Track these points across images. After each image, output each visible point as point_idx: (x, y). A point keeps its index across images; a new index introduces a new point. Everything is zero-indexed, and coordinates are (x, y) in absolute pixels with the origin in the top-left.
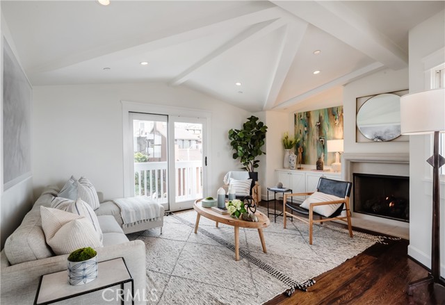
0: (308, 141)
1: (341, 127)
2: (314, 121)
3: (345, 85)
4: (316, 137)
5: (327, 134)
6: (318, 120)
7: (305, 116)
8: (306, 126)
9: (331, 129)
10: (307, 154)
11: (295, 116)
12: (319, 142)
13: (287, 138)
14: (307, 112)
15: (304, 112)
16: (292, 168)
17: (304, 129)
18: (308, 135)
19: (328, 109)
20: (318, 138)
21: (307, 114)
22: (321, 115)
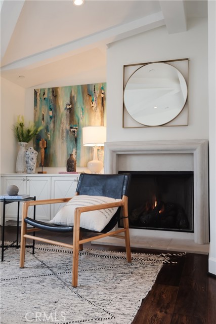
0: (54, 131)
1: (98, 113)
2: (63, 102)
3: (110, 45)
4: (66, 125)
6: (68, 101)
7: (51, 94)
8: (51, 110)
9: (86, 115)
10: (52, 150)
11: (36, 93)
12: (71, 134)
13: (22, 125)
14: (53, 88)
15: (49, 89)
16: (29, 171)
17: (48, 113)
18: (54, 123)
19: (82, 85)
20: (68, 128)
21: (53, 92)
22: (73, 94)
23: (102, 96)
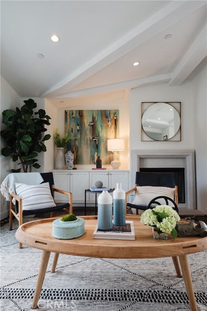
0: (81, 140)
1: (113, 129)
2: (87, 121)
4: (89, 136)
5: (101, 134)
6: (91, 120)
7: (78, 115)
8: (78, 125)
9: (104, 130)
11: (66, 112)
12: (93, 142)
13: (58, 135)
14: (79, 111)
15: (76, 111)
16: (70, 168)
17: (76, 127)
18: (81, 134)
19: (101, 111)
20: (91, 138)
21: (79, 113)
22: (94, 115)
23: (115, 118)
